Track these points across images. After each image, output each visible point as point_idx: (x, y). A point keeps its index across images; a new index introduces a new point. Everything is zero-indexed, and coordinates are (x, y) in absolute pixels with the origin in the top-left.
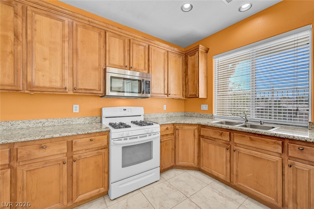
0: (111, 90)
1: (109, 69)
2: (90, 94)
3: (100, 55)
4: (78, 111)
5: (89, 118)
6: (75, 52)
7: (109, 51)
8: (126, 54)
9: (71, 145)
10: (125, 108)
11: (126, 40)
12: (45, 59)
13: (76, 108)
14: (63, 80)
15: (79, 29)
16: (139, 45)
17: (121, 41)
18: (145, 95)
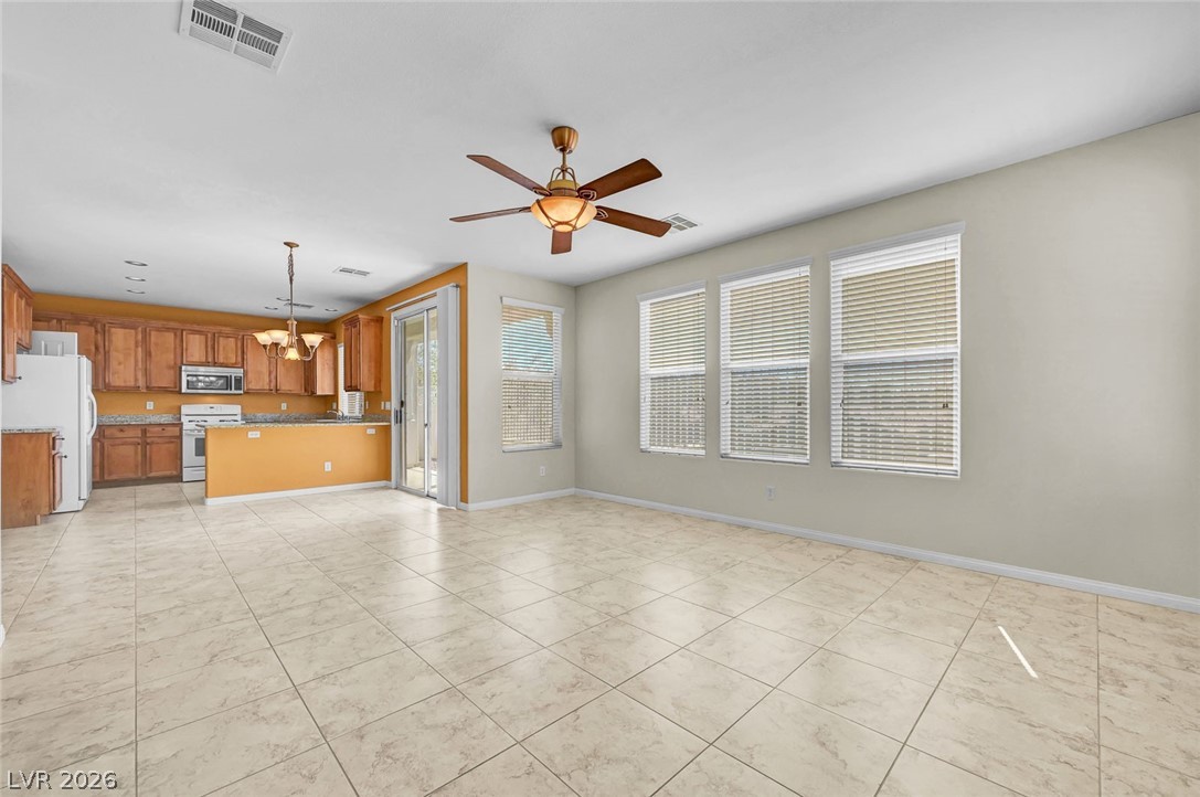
0: (188, 388)
2: (164, 390)
3: (175, 354)
4: (152, 408)
6: (148, 354)
7: (187, 348)
8: (209, 349)
9: (144, 432)
10: (212, 406)
11: (209, 335)
12: (120, 364)
13: (150, 405)
14: (136, 380)
15: (153, 333)
16: (228, 337)
17: (203, 337)
18: (233, 391)
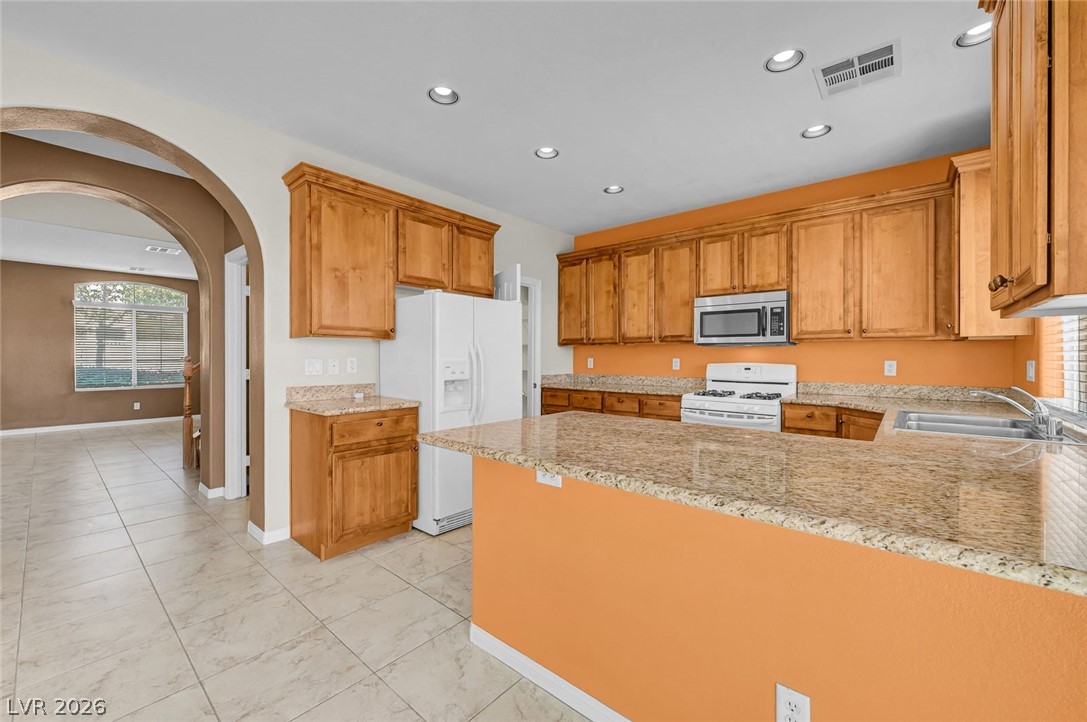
0: (702, 336)
1: (698, 302)
2: (679, 340)
3: (690, 280)
4: (678, 368)
5: (691, 380)
7: (705, 270)
8: (736, 264)
10: (747, 365)
11: (736, 237)
13: (676, 364)
16: (766, 234)
17: (726, 244)
18: (769, 338)
